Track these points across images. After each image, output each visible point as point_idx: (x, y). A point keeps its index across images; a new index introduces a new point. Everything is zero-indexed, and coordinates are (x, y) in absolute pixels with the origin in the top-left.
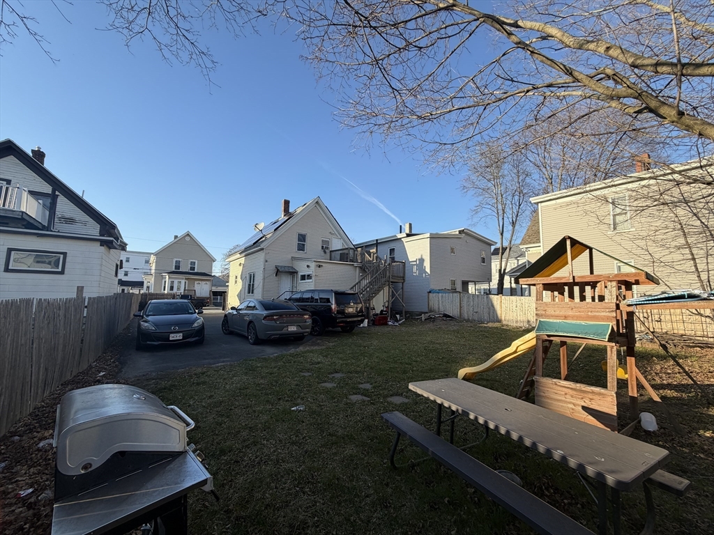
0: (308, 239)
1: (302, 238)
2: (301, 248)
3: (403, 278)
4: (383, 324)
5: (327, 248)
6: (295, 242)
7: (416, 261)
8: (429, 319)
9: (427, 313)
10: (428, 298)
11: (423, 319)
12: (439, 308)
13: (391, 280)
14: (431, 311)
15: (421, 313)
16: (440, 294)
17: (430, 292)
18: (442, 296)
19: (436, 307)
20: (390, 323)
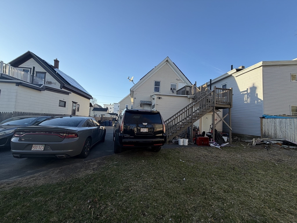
0: (161, 84)
1: (157, 84)
2: (157, 89)
3: (230, 104)
4: (203, 145)
5: (175, 89)
6: (153, 86)
7: (247, 91)
8: (262, 145)
9: (260, 137)
10: (262, 123)
11: (254, 143)
12: (275, 134)
13: (215, 105)
14: (264, 136)
15: (252, 137)
16: (278, 120)
17: (263, 117)
18: (281, 122)
19: (271, 132)
20: (211, 145)
